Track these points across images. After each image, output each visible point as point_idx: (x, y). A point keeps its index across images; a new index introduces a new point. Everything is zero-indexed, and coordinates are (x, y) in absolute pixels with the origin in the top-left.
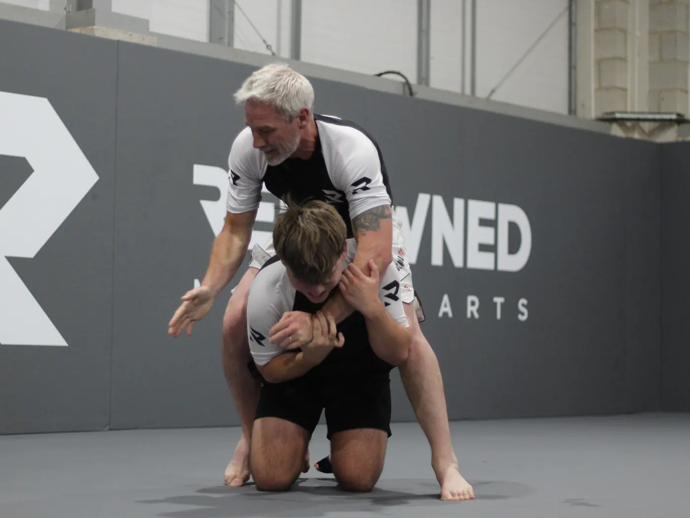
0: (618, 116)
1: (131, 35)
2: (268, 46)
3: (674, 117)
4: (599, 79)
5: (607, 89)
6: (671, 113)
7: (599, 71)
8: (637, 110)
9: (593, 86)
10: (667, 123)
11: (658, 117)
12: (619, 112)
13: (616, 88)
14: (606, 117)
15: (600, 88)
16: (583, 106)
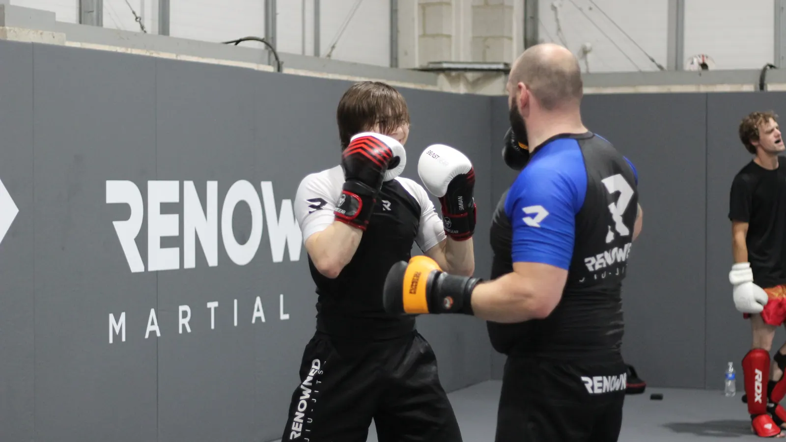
0: (445, 66)
1: (41, 34)
2: (137, 18)
3: (501, 67)
4: (424, 26)
5: (434, 36)
6: (498, 63)
7: (424, 15)
8: (462, 60)
9: (417, 31)
10: (495, 73)
11: (485, 67)
12: (446, 62)
13: (442, 35)
14: (431, 66)
15: (424, 35)
16: (406, 54)
